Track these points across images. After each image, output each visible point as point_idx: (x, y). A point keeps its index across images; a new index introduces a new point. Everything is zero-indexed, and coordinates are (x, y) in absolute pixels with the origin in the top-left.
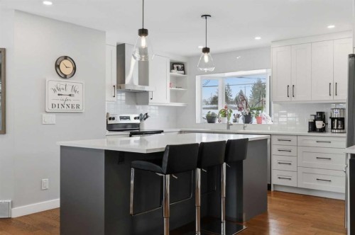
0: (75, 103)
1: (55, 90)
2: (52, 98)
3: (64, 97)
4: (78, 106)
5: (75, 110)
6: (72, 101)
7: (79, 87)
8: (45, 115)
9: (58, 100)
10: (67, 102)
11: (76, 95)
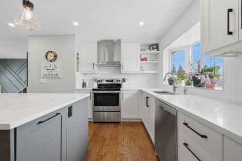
0: (56, 73)
1: (45, 68)
2: (44, 71)
3: (50, 71)
4: (57, 75)
5: (56, 76)
6: (54, 72)
7: (58, 65)
8: (41, 79)
9: (47, 72)
10: (51, 73)
11: (56, 69)
